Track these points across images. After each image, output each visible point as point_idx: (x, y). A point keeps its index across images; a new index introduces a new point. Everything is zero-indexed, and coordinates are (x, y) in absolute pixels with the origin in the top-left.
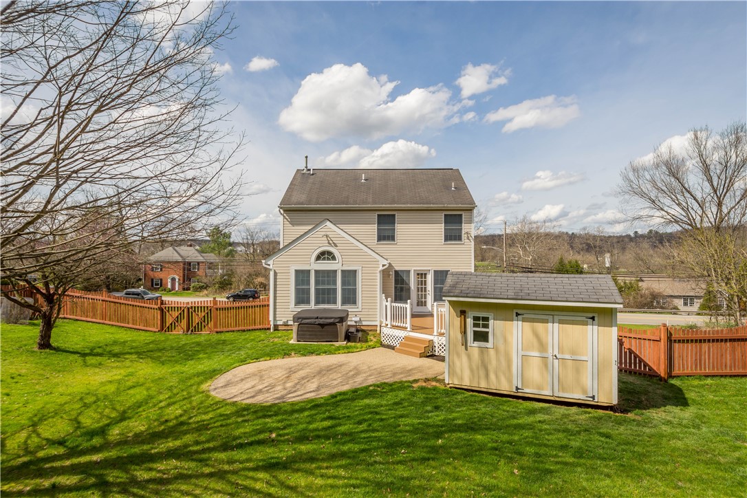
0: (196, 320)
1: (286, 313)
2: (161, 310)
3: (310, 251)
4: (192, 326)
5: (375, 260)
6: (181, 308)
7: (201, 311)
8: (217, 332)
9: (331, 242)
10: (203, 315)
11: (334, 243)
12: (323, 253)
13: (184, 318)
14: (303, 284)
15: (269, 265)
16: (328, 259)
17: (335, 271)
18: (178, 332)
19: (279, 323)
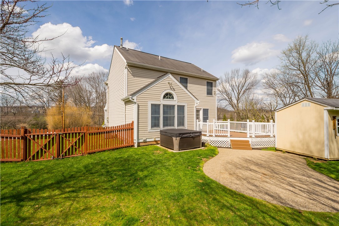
0: (67, 145)
1: (145, 133)
2: (25, 138)
3: (160, 92)
4: (62, 152)
5: (193, 100)
6: (49, 135)
7: (73, 137)
8: (89, 154)
9: (172, 87)
10: (74, 141)
11: (173, 88)
12: (167, 94)
13: (53, 145)
14: (155, 114)
15: (134, 100)
16: (170, 98)
17: (174, 106)
18: (48, 159)
19: (140, 141)
